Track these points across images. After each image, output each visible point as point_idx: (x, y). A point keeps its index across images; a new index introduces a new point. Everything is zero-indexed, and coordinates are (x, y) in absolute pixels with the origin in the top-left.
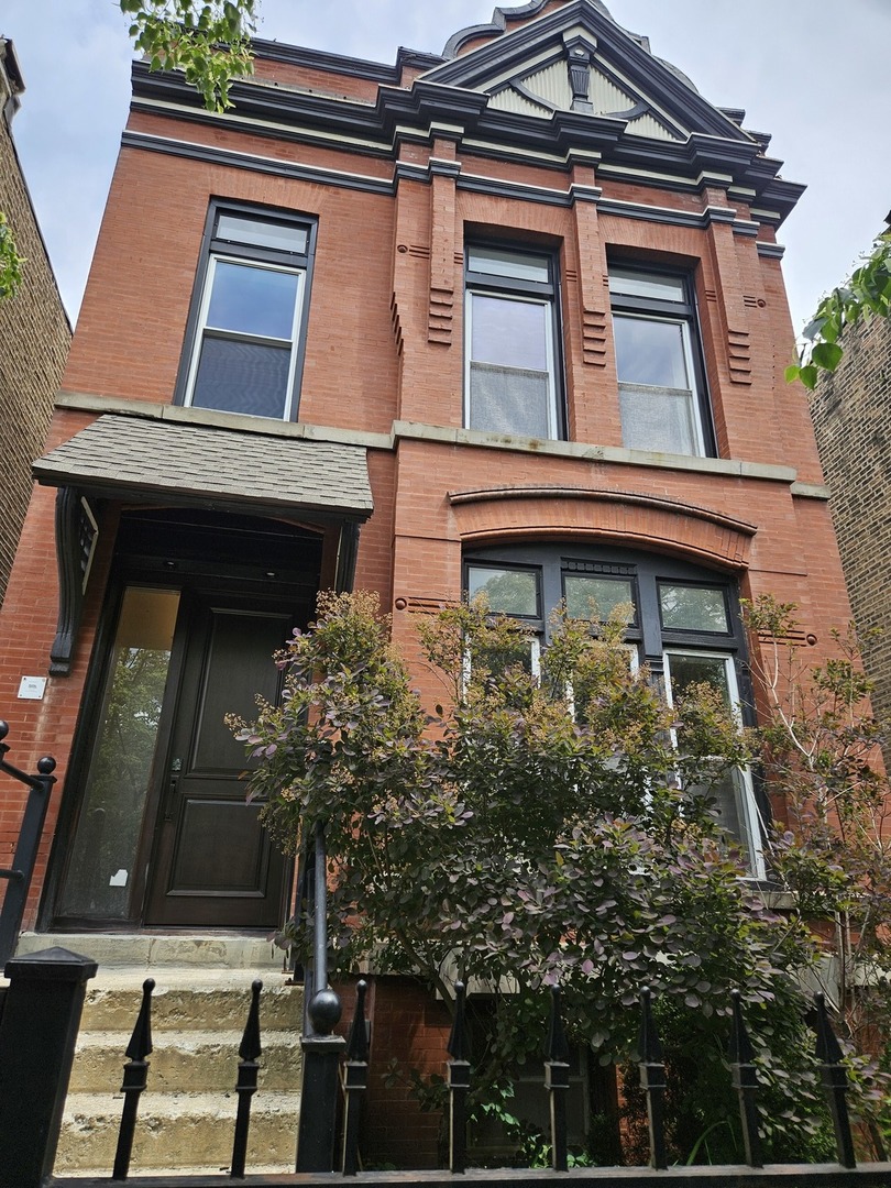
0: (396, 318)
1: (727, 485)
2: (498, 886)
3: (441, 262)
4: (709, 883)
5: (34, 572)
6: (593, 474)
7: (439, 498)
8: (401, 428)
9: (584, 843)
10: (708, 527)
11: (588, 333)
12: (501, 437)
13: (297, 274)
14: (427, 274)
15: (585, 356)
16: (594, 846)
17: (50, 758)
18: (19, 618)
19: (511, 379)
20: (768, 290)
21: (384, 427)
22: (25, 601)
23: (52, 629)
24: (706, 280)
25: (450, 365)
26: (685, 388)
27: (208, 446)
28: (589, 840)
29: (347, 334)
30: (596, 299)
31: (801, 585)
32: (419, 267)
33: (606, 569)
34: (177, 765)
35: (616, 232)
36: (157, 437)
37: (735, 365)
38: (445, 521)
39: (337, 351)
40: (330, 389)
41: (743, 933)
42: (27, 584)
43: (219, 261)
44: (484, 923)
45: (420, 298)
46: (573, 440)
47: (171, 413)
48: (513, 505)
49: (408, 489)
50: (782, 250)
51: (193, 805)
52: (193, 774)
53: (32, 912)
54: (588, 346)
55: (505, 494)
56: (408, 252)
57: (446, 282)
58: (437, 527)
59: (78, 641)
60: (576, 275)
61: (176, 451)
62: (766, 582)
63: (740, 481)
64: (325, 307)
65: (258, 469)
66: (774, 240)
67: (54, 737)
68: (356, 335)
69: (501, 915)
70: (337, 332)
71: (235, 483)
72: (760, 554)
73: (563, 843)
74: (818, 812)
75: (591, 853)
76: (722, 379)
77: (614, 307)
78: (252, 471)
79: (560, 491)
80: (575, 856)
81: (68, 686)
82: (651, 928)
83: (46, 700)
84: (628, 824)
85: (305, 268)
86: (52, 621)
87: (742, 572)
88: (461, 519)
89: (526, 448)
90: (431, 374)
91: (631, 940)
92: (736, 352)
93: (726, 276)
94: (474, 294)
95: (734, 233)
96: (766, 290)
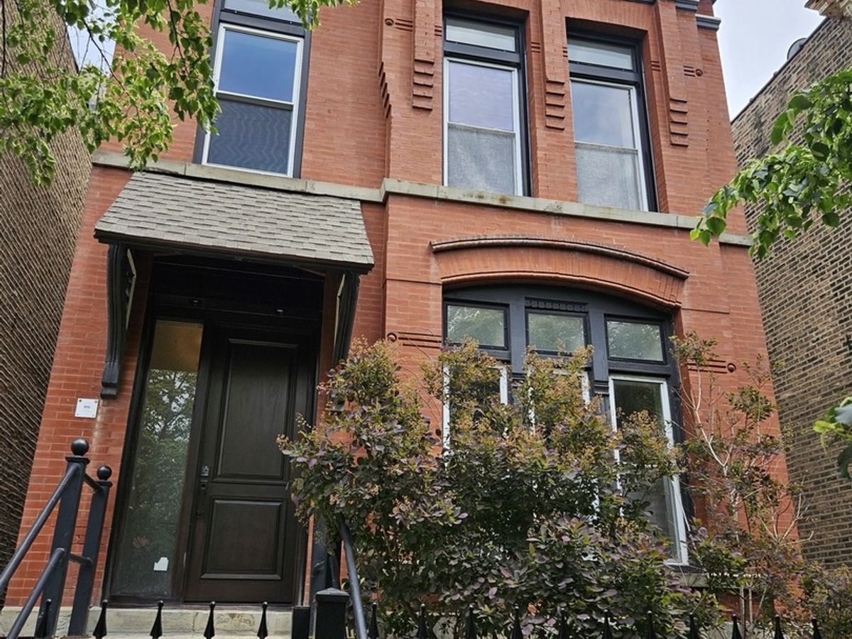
0: (383, 85)
1: (666, 236)
2: (485, 569)
3: (424, 35)
4: (641, 565)
5: (82, 310)
6: (553, 226)
7: (423, 247)
8: (391, 185)
9: (549, 536)
10: (648, 271)
11: (550, 100)
12: (476, 194)
13: (296, 42)
14: (411, 47)
15: (547, 120)
16: (556, 540)
17: (107, 467)
18: (72, 349)
19: (483, 138)
20: (705, 59)
21: (375, 182)
22: (77, 335)
23: (100, 359)
24: (652, 51)
25: (432, 128)
26: (632, 148)
27: (229, 203)
28: (553, 535)
29: (341, 98)
30: (556, 70)
31: (724, 321)
32: (404, 39)
33: (563, 307)
34: (206, 471)
35: (575, 6)
36: (184, 194)
37: (674, 129)
38: (428, 267)
39: (333, 114)
40: (328, 148)
41: (665, 601)
42: (78, 320)
43: (227, 29)
44: (475, 595)
45: (406, 68)
46: (536, 196)
47: (192, 170)
48: (485, 252)
49: (397, 239)
50: (718, 22)
51: (220, 504)
52: (219, 479)
53: (98, 591)
54: (550, 112)
55: (479, 244)
56: (395, 25)
57: (427, 53)
58: (422, 272)
59: (123, 369)
60: (540, 47)
61: (205, 209)
62: (695, 319)
63: (676, 232)
64: (322, 74)
65: (274, 226)
66: (711, 13)
67: (107, 449)
68: (349, 99)
69: (488, 590)
70: (333, 96)
71: (259, 241)
72: (691, 295)
73: (534, 537)
74: (729, 511)
75: (554, 545)
76: (663, 141)
77: (572, 74)
78: (271, 228)
79: (525, 241)
80: (542, 547)
81: (116, 407)
82: (599, 598)
83: (99, 418)
84: (582, 522)
85: (303, 37)
86: (101, 351)
87: (676, 310)
88: (441, 265)
89: (496, 203)
90: (415, 137)
91: (584, 606)
92: (676, 118)
93: (669, 49)
94: (450, 61)
95: (677, 8)
96: (703, 59)
